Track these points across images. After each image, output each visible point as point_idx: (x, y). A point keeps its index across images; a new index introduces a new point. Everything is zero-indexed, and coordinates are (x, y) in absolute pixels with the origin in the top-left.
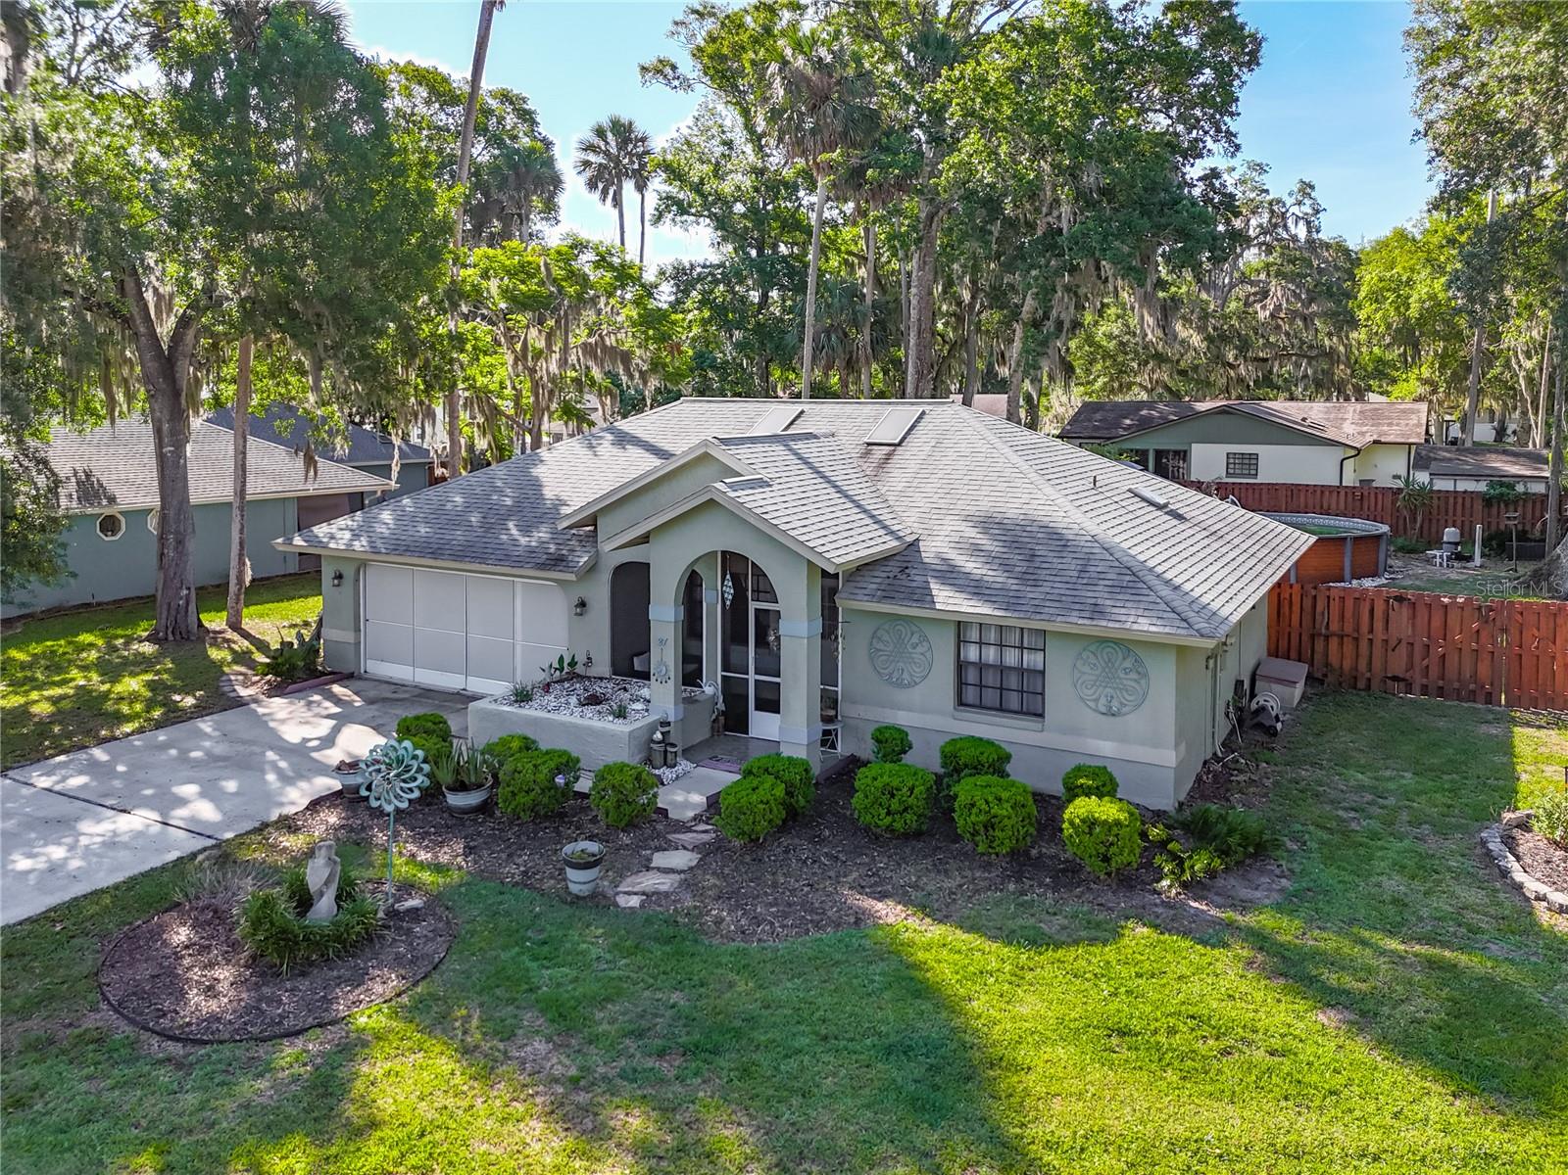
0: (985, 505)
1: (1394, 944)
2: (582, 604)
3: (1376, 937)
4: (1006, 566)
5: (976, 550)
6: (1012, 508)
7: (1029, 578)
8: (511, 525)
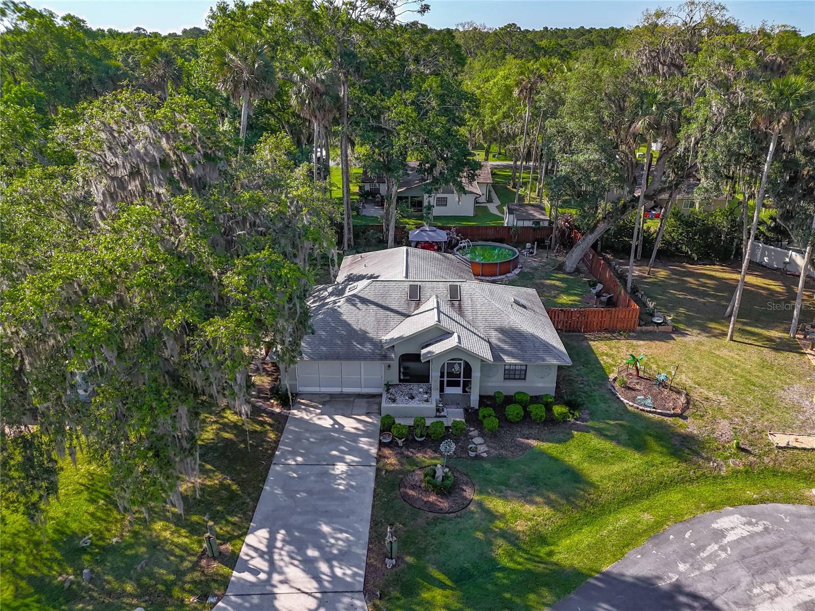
0: (498, 324)
1: (612, 422)
2: (389, 366)
3: (608, 421)
4: (515, 347)
5: (504, 342)
6: (506, 324)
7: (523, 349)
8: (355, 343)
